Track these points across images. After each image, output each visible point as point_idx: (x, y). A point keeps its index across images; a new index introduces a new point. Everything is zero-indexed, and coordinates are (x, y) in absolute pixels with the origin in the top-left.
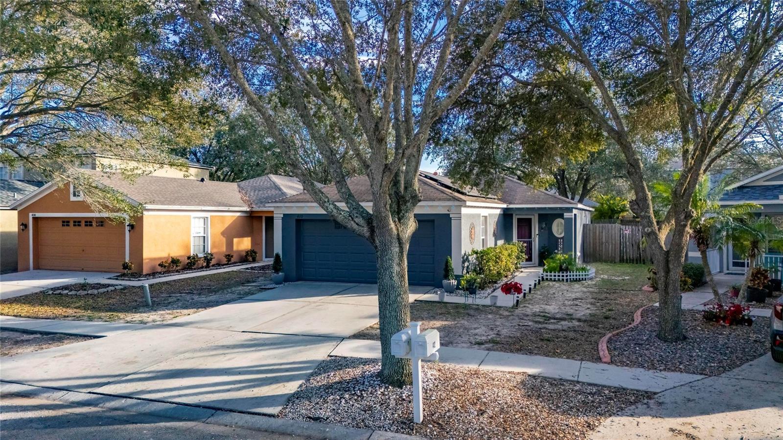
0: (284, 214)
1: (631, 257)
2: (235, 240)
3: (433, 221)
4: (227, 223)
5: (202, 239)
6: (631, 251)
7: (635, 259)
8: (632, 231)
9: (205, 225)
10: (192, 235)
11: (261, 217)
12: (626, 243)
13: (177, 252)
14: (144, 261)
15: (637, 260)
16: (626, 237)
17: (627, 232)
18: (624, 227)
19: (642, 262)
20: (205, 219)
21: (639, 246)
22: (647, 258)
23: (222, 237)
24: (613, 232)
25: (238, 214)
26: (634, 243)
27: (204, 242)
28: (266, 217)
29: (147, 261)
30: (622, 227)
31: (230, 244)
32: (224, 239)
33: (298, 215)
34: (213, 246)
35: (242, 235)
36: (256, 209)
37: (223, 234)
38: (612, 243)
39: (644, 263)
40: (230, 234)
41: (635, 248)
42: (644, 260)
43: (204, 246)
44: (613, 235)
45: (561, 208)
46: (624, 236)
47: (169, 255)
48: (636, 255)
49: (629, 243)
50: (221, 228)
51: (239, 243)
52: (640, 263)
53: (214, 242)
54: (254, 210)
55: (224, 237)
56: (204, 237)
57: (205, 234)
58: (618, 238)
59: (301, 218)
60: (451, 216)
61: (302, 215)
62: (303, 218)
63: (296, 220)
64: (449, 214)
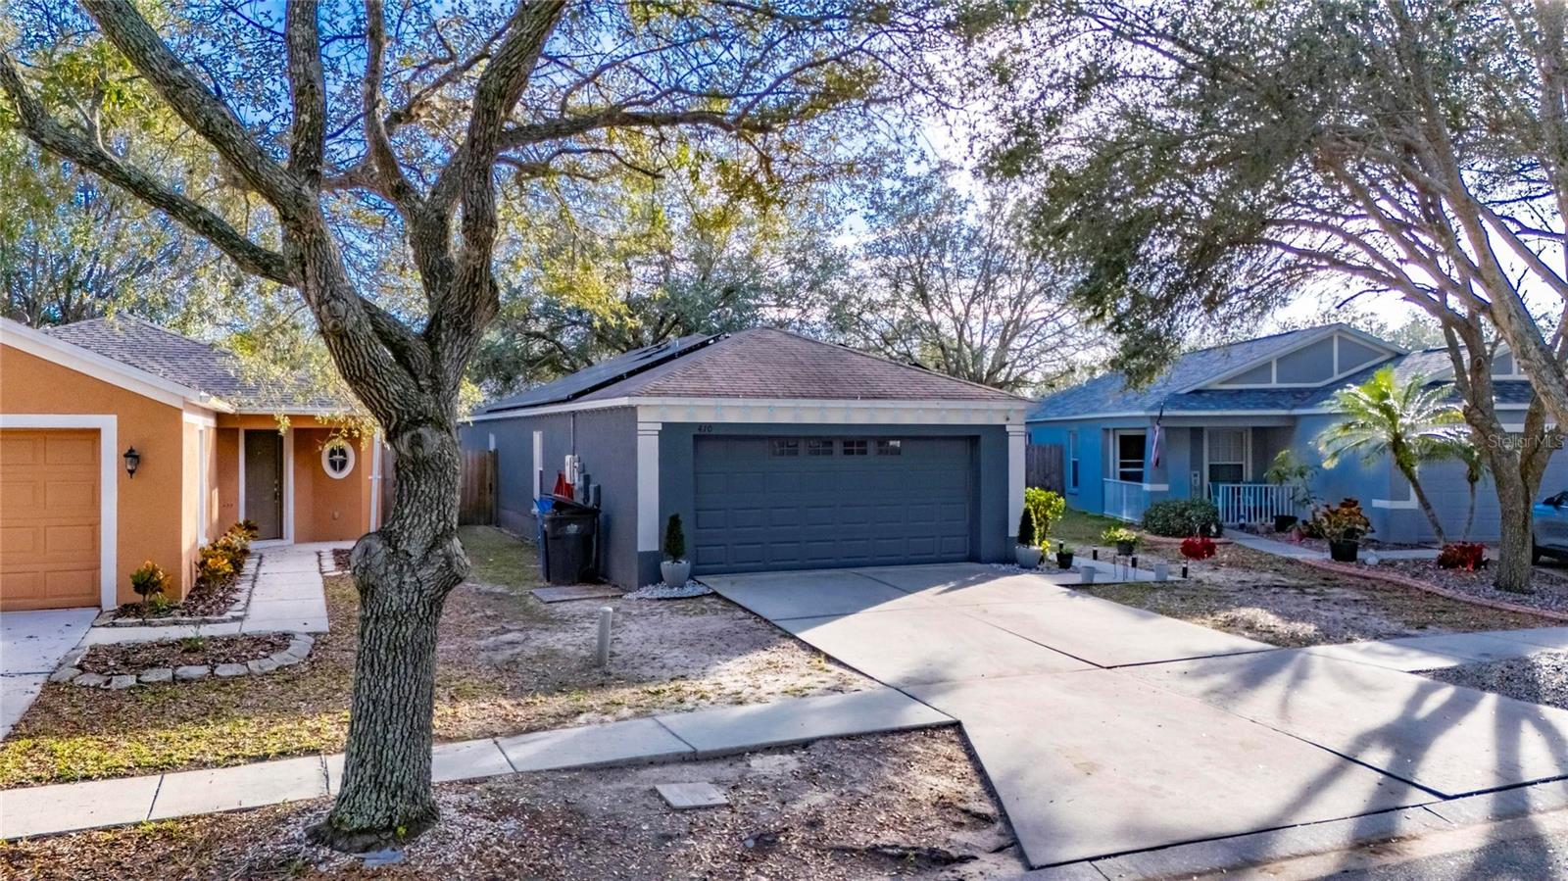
0: (664, 424)
3: (977, 438)
11: (237, 430)
28: (248, 433)
33: (700, 426)
59: (707, 433)
60: (1008, 429)
61: (710, 426)
62: (713, 432)
63: (695, 436)
64: (1004, 426)
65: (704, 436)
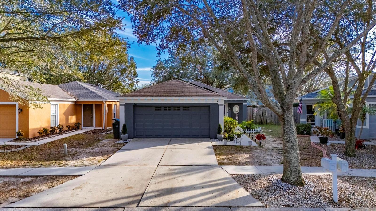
0: (126, 103)
1: (257, 122)
2: (69, 117)
3: (210, 106)
4: (66, 107)
5: (55, 117)
6: (257, 119)
7: (259, 122)
8: (258, 110)
9: (56, 109)
10: (51, 115)
11: (81, 104)
12: (255, 116)
13: (44, 125)
14: (30, 131)
15: (260, 123)
16: (255, 113)
17: (256, 111)
18: (254, 109)
19: (262, 124)
20: (56, 105)
21: (261, 117)
22: (264, 122)
23: (64, 115)
24: (250, 111)
25: (70, 103)
26: (259, 116)
27: (56, 119)
29: (31, 130)
30: (253, 108)
31: (67, 120)
32: (65, 117)
33: (134, 103)
34: (60, 121)
35: (72, 115)
36: (80, 100)
37: (64, 114)
38: (249, 116)
39: (263, 124)
40: (67, 114)
41: (259, 117)
42: (263, 123)
43: (56, 121)
44: (250, 113)
45: (242, 100)
46: (254, 113)
47: (41, 126)
48: (259, 121)
49: (257, 116)
50: (63, 111)
51: (71, 119)
52: (261, 124)
53: (61, 118)
54: (79, 100)
55: (65, 115)
56: (56, 116)
57: (56, 114)
58: (251, 114)
59: (136, 105)
60: (218, 104)
61: (137, 103)
62: (138, 105)
63: (133, 106)
64: (218, 103)
65: (135, 106)
